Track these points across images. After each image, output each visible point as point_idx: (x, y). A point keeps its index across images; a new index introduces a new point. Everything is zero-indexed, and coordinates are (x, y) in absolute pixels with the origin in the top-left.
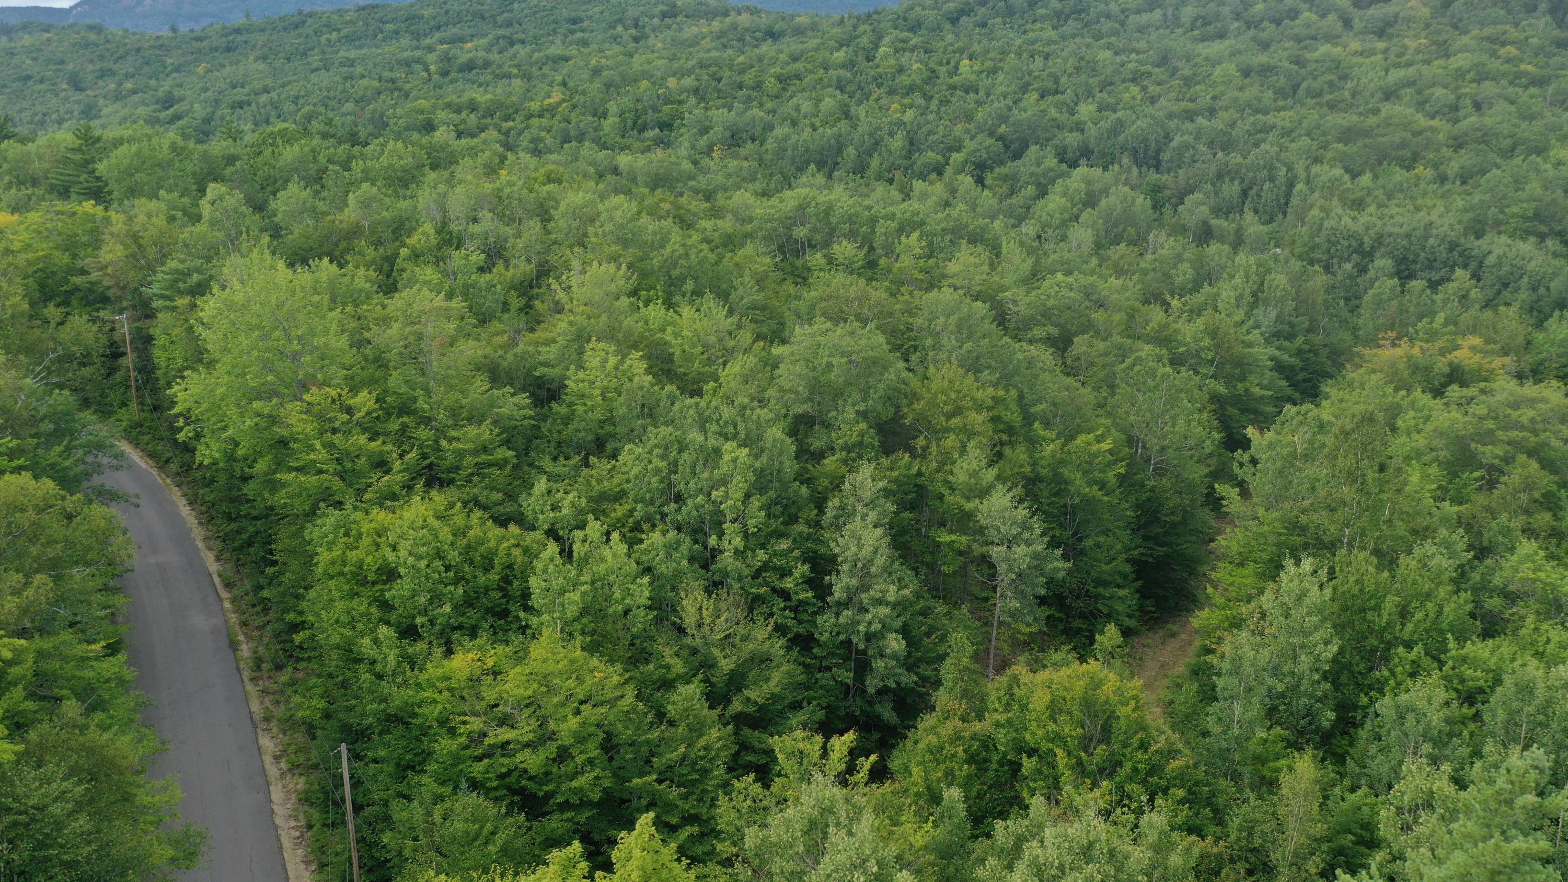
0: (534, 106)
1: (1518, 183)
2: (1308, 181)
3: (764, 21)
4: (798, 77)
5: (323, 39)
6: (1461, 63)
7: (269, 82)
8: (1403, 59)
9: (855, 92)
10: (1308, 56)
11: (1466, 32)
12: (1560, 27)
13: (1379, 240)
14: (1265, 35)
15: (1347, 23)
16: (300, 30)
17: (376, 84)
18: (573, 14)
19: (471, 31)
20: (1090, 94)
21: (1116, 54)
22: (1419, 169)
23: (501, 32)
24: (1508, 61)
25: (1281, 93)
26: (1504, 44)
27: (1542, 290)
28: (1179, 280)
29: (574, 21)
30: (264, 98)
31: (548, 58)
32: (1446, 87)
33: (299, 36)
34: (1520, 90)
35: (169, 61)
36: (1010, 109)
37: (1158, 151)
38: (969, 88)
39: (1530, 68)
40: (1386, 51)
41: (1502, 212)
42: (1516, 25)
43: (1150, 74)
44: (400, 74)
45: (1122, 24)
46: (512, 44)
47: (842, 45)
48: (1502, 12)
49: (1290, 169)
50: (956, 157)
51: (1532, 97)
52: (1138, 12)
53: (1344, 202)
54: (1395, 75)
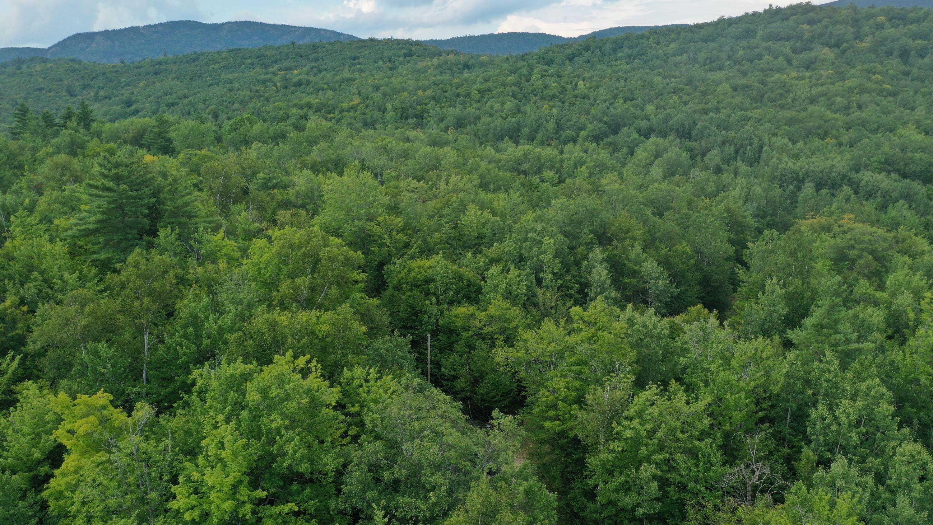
0: (345, 105)
1: (878, 146)
2: (770, 146)
3: (462, 59)
4: (489, 90)
5: (210, 68)
6: (851, 84)
7: (186, 92)
8: (820, 82)
9: (522, 99)
10: (768, 79)
11: (854, 67)
12: (905, 64)
13: (807, 174)
14: (744, 68)
15: (789, 62)
16: (196, 63)
17: (249, 93)
18: (353, 55)
19: (295, 64)
20: (651, 100)
21: (664, 78)
22: (828, 140)
23: (313, 64)
24: (877, 83)
25: (754, 100)
26: (874, 73)
27: (888, 198)
28: (709, 190)
29: (354, 59)
30: (186, 101)
31: (343, 79)
32: (843, 97)
33: (196, 66)
34: (883, 99)
35: (123, 80)
36: (608, 108)
37: (690, 130)
38: (585, 97)
39: (888, 87)
40: (810, 77)
41: (869, 160)
42: (881, 63)
43: (683, 90)
44: (261, 88)
45: (665, 62)
46: (320, 71)
47: (511, 73)
48: (873, 56)
49: (760, 139)
50: (583, 133)
51: (889, 102)
52: (674, 55)
53: (789, 155)
54: (816, 90)
